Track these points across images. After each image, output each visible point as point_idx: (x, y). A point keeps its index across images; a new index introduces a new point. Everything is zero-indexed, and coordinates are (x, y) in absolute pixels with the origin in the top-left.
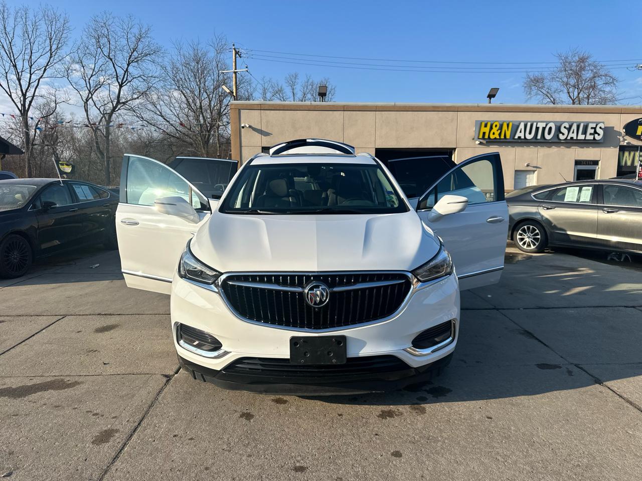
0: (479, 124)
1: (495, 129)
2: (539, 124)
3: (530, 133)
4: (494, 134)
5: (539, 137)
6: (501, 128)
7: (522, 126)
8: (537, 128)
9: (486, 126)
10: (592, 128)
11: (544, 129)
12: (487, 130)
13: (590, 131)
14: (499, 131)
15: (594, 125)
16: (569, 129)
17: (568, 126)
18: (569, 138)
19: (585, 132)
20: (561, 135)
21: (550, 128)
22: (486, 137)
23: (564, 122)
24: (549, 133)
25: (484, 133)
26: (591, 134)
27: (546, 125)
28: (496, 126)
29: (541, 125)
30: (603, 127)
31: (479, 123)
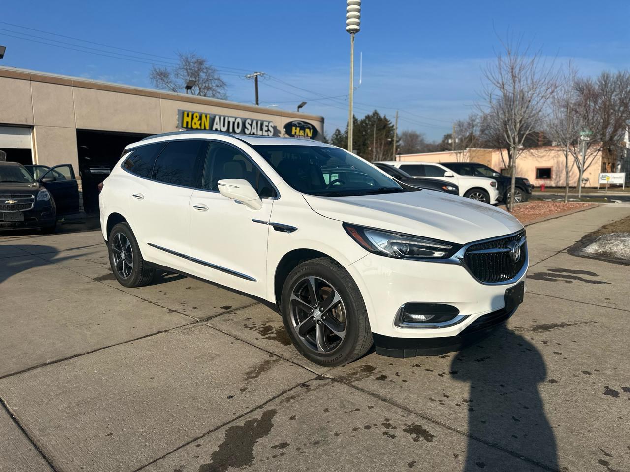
0: (182, 114)
1: (196, 120)
2: (230, 118)
3: (224, 126)
4: (195, 124)
5: (231, 130)
6: (200, 119)
7: (217, 119)
8: (229, 123)
9: (188, 115)
10: (266, 126)
11: (234, 123)
12: (189, 119)
13: (265, 128)
14: (200, 122)
15: (267, 124)
16: (251, 125)
17: (250, 123)
18: (252, 133)
19: (261, 129)
20: (246, 130)
21: (238, 124)
22: (189, 126)
23: (247, 119)
24: (238, 127)
25: (187, 123)
26: (266, 131)
27: (235, 120)
28: (196, 116)
29: (232, 120)
30: (273, 126)
31: (181, 111)
